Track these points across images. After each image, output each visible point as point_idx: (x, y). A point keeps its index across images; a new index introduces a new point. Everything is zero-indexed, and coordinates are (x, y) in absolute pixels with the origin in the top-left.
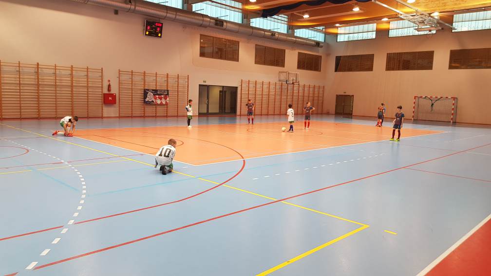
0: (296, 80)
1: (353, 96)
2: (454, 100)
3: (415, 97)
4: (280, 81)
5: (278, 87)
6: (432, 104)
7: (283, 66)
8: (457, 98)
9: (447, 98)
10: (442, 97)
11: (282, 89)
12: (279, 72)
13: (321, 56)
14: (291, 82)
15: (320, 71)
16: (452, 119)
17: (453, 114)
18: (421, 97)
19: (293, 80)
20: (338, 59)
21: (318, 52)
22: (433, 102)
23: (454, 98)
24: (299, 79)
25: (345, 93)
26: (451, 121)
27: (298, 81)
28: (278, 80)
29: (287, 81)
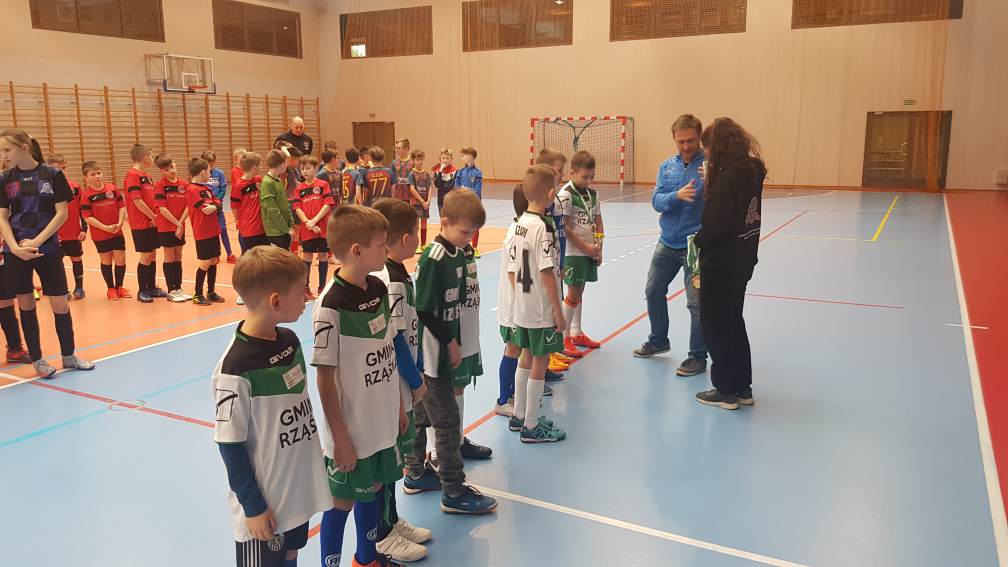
0: (203, 80)
1: (393, 123)
2: (624, 124)
3: (533, 121)
4: (150, 83)
5: (145, 103)
6: (576, 139)
7: (158, 36)
8: (631, 119)
9: (607, 118)
10: (594, 119)
11: (161, 109)
12: (146, 56)
13: (298, 15)
14: (185, 88)
15: (301, 57)
16: (622, 175)
17: (623, 163)
18: (547, 120)
19: (189, 79)
20: (344, 18)
21: (287, 2)
22: (578, 130)
23: (624, 119)
24: (213, 77)
25: (372, 115)
26: (622, 182)
27: (209, 85)
28: (144, 80)
29: (165, 82)
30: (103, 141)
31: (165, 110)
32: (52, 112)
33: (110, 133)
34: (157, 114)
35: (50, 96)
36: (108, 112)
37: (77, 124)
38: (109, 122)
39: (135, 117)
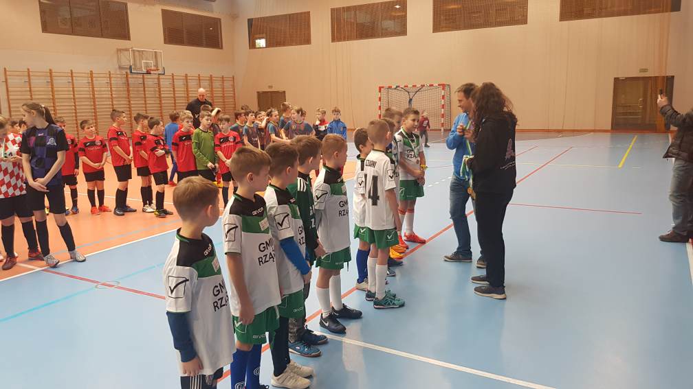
0: (156, 66)
1: (284, 92)
2: (443, 89)
3: (380, 88)
4: (120, 68)
5: (118, 81)
6: (411, 100)
8: (448, 86)
9: (431, 85)
10: (423, 86)
11: (128, 85)
12: (118, 50)
13: (220, 19)
14: (144, 71)
15: (222, 48)
16: (443, 125)
17: (443, 116)
18: (390, 87)
19: (147, 65)
20: (250, 21)
21: (212, 12)
22: (412, 94)
23: (443, 86)
24: (163, 63)
25: (271, 87)
27: (160, 68)
28: (117, 66)
29: (131, 67)
30: (90, 107)
31: (130, 85)
32: (55, 89)
33: (94, 102)
34: (126, 89)
35: (54, 78)
36: (93, 88)
37: (72, 96)
38: (94, 95)
39: (111, 91)
